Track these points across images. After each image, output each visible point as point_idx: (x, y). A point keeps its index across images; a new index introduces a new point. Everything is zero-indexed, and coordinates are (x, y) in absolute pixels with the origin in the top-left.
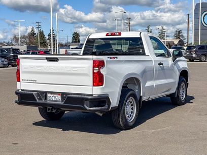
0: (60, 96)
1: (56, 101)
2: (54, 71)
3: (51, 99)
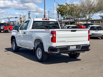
0: (76, 47)
1: (74, 49)
2: (75, 36)
3: (71, 48)
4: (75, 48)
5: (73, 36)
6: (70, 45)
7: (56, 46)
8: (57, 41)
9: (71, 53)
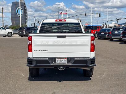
4: (66, 61)
5: (60, 44)
6: (57, 57)
7: (33, 58)
8: (35, 51)
9: (57, 68)
